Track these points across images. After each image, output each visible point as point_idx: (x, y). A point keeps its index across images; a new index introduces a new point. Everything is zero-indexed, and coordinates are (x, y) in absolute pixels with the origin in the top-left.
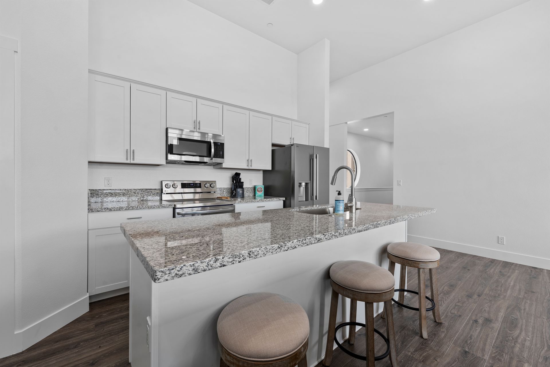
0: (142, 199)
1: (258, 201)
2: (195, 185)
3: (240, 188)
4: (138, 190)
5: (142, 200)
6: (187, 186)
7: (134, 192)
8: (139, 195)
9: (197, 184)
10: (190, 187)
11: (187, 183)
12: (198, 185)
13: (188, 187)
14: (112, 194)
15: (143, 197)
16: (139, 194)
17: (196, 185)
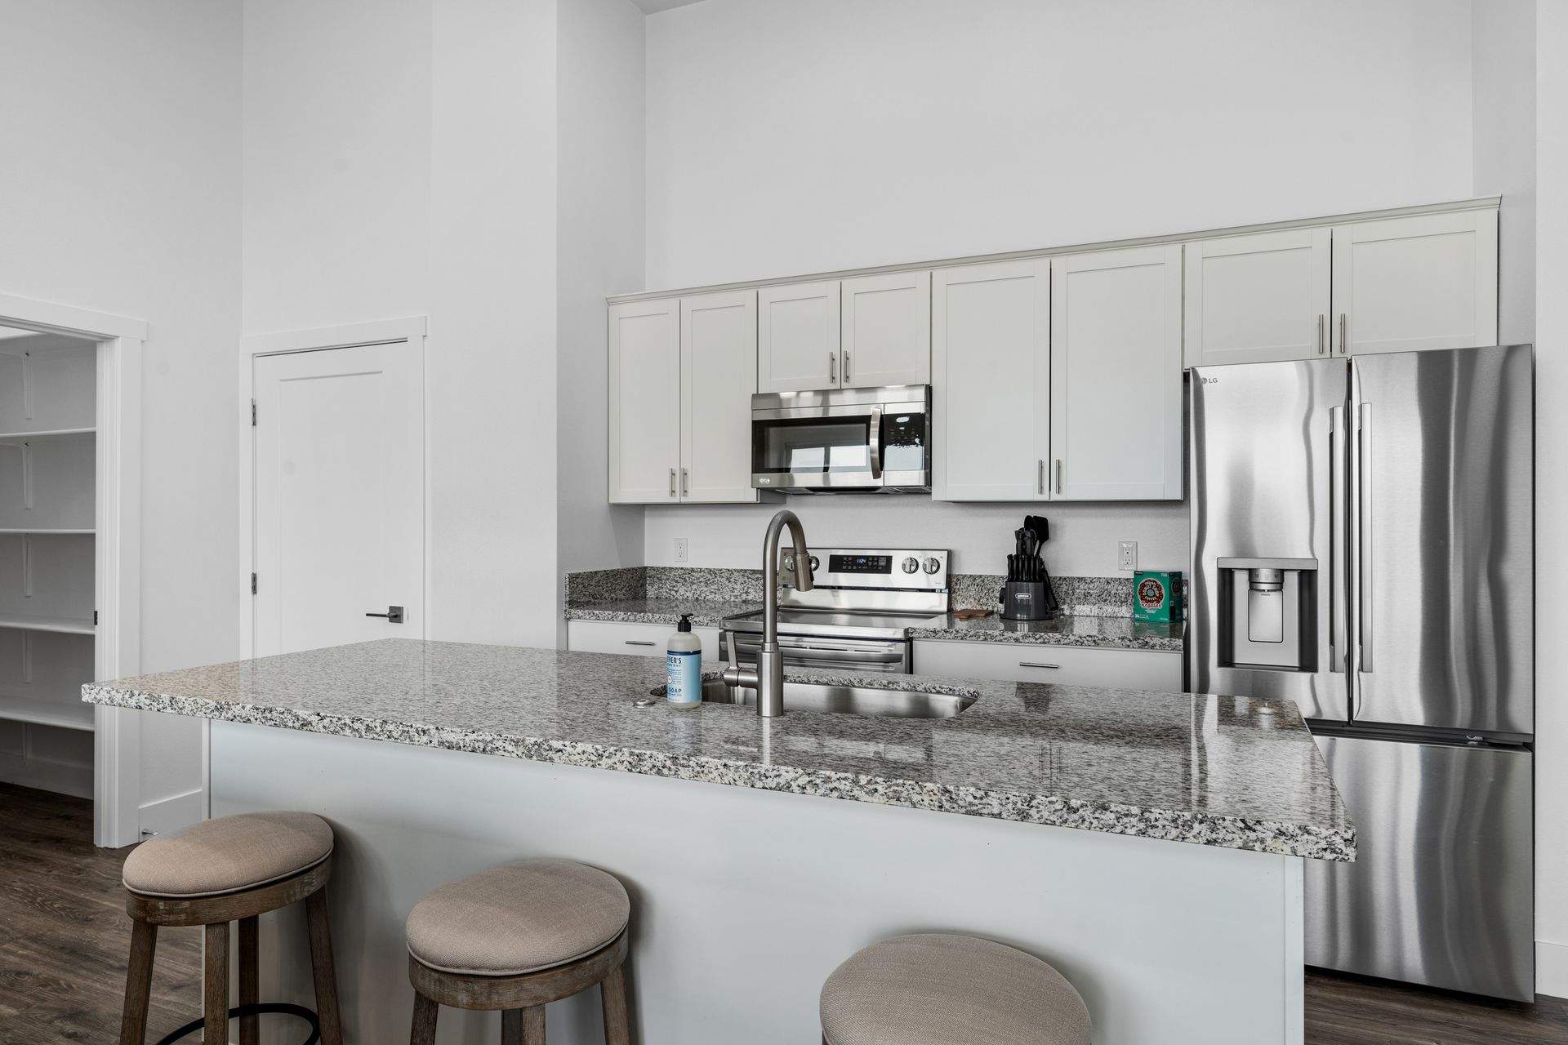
0: (744, 596)
1: (1017, 640)
2: (870, 563)
3: (1030, 581)
4: (735, 573)
5: (744, 602)
6: (848, 565)
7: (727, 579)
8: (738, 587)
9: (878, 561)
10: (855, 568)
11: (848, 556)
12: (883, 563)
13: (850, 567)
14: (686, 581)
15: (746, 593)
16: (739, 583)
17: (875, 563)
